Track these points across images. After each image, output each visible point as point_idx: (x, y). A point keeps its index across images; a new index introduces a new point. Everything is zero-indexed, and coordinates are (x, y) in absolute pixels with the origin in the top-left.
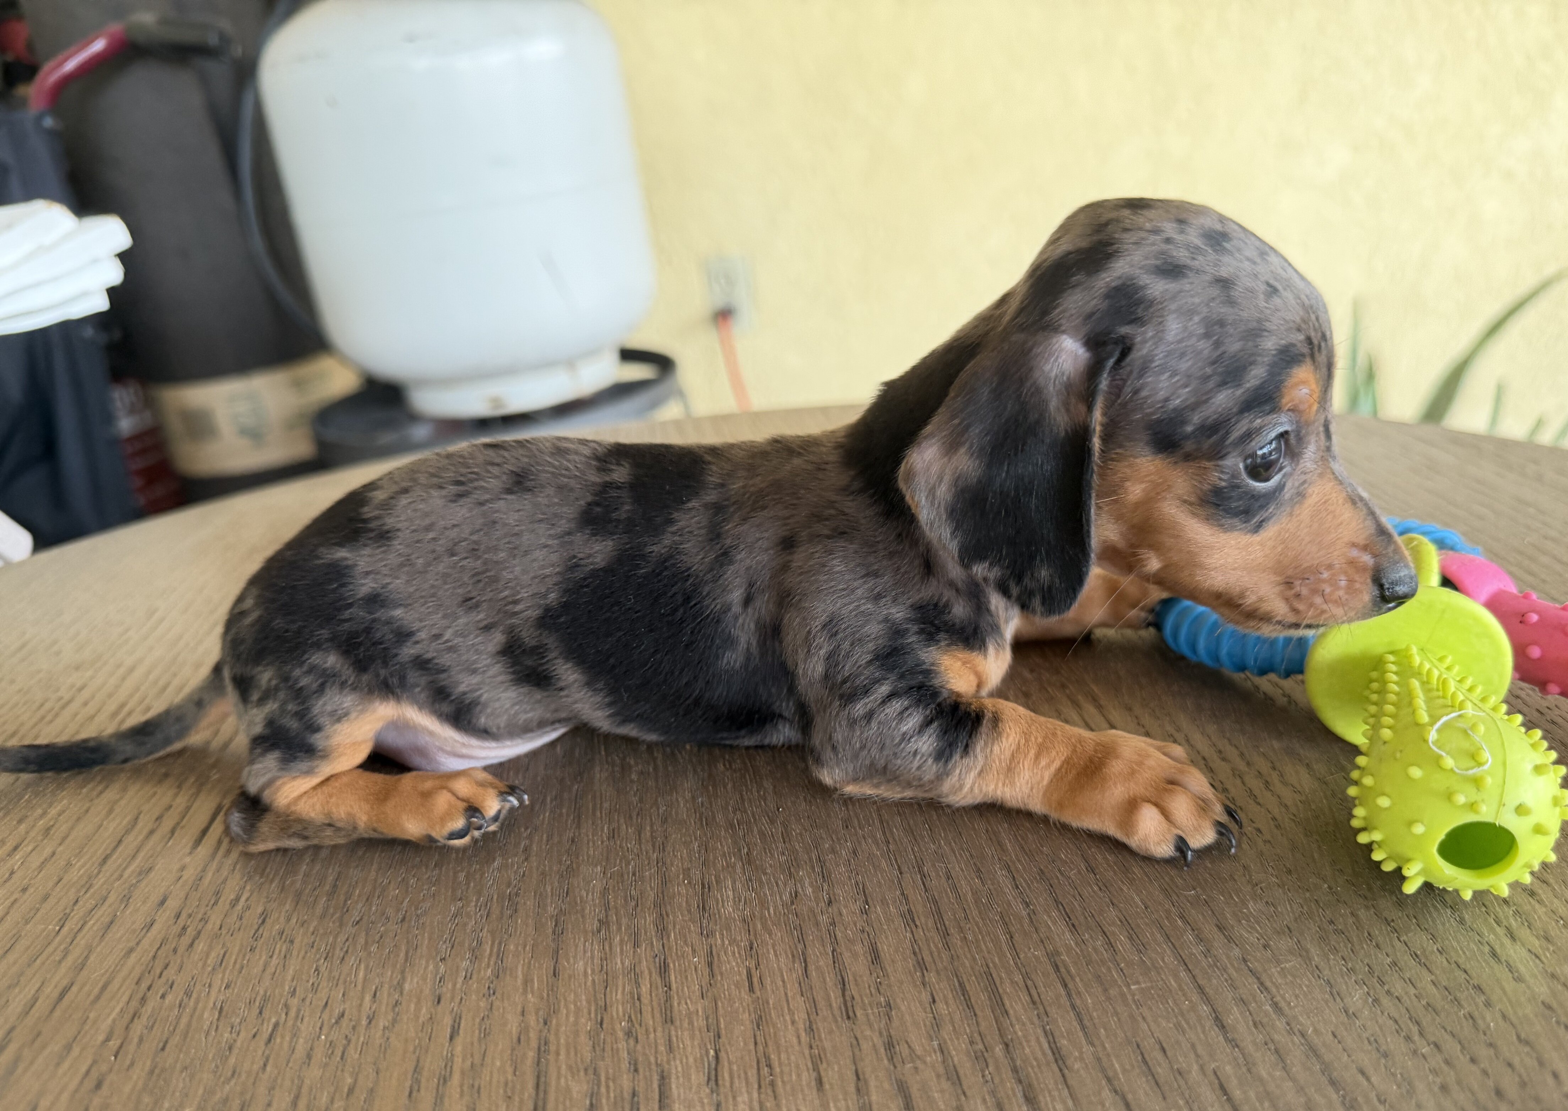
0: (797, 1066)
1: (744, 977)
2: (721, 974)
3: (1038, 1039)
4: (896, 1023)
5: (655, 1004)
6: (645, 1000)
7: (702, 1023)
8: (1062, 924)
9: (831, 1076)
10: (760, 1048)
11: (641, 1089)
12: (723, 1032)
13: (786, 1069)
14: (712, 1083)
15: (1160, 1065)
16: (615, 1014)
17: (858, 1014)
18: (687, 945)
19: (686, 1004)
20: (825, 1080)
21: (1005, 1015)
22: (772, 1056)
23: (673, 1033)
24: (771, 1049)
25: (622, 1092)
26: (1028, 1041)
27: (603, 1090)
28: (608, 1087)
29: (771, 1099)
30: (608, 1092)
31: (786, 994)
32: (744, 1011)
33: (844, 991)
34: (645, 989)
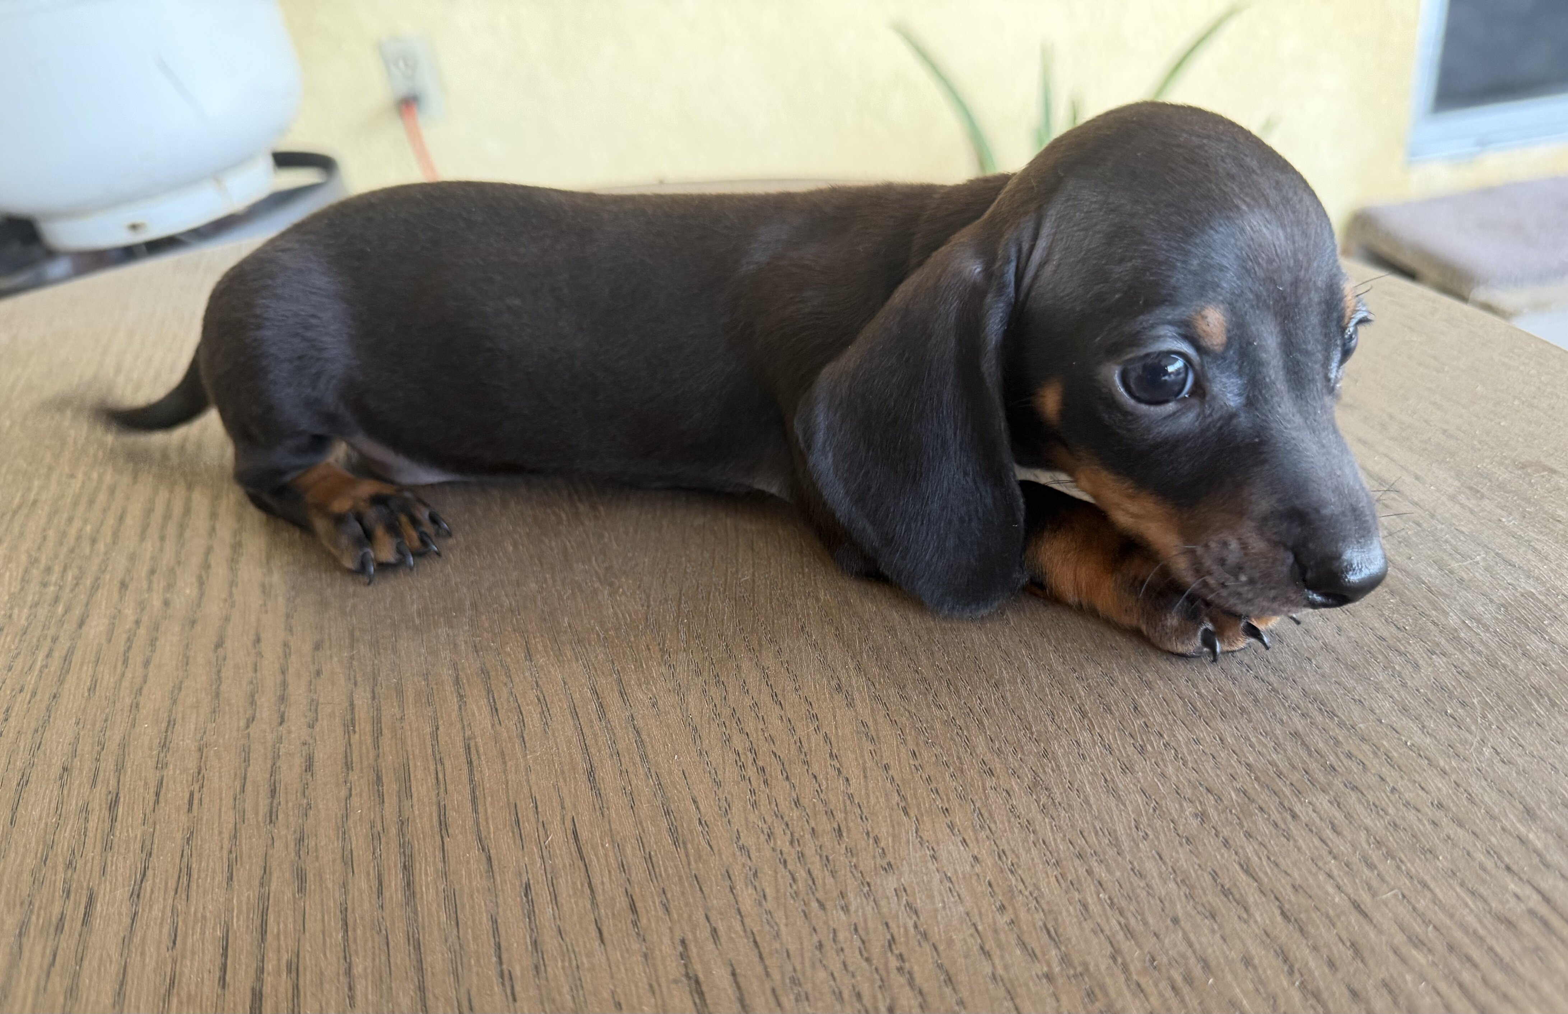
0: (214, 871)
1: (186, 801)
2: (166, 801)
3: (431, 814)
4: (311, 820)
5: (99, 836)
6: (90, 834)
7: (138, 846)
8: (486, 710)
9: (241, 874)
10: (185, 859)
11: (69, 913)
12: (155, 851)
13: (203, 875)
14: (135, 897)
15: (528, 821)
16: (59, 850)
17: (280, 817)
18: (141, 780)
19: (128, 831)
20: (235, 878)
21: (409, 797)
22: (194, 866)
23: (109, 858)
24: (194, 859)
25: (50, 918)
26: (422, 818)
27: (34, 918)
28: (39, 915)
29: (184, 903)
30: (38, 919)
31: (220, 809)
32: (178, 830)
33: (273, 797)
34: (92, 825)
